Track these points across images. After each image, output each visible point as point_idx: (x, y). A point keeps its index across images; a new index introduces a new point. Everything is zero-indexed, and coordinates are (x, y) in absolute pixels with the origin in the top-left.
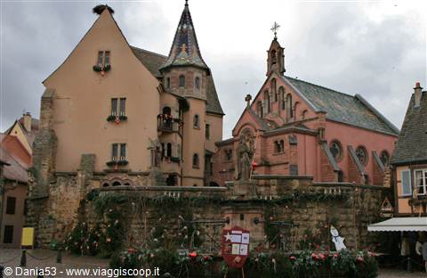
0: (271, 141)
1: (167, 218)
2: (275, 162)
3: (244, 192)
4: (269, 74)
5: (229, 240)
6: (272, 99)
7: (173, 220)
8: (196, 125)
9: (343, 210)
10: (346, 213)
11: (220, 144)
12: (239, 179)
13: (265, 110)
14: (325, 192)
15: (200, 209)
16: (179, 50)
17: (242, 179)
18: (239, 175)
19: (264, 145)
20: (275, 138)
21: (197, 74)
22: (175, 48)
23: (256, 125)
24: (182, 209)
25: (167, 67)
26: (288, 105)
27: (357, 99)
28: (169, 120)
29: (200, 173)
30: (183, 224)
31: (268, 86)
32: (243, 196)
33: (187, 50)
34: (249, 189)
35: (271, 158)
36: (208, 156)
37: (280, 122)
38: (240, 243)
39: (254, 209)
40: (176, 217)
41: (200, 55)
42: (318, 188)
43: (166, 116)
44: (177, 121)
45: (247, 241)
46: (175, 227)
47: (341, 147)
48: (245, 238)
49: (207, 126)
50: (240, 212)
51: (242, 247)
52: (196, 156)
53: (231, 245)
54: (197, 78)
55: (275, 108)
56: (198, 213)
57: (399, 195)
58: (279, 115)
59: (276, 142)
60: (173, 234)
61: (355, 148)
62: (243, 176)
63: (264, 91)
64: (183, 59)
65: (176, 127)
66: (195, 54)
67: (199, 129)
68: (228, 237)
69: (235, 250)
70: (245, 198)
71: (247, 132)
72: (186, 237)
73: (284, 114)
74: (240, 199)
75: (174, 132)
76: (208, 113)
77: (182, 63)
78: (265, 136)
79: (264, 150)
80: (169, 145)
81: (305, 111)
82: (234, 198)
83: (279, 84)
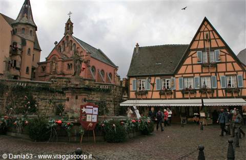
0: (66, 64)
1: (18, 97)
2: (67, 73)
3: (78, 83)
4: (65, 34)
5: (85, 112)
6: (66, 45)
7: (21, 98)
8: (29, 53)
9: (108, 96)
10: (109, 97)
11: (39, 64)
12: (74, 75)
13: (62, 50)
14: (101, 87)
15: (37, 93)
16: (23, 16)
17: (77, 75)
18: (75, 73)
19: (63, 65)
20: (68, 62)
21: (31, 29)
22: (21, 15)
23: (59, 55)
24: (27, 93)
25: (16, 23)
26: (73, 49)
27: (99, 50)
28: (16, 48)
29: (29, 76)
30: (27, 101)
31: (64, 39)
32: (77, 85)
33: (27, 17)
34: (80, 81)
35: (65, 71)
36: (33, 69)
37: (69, 56)
38: (92, 114)
39: (84, 93)
40: (23, 96)
41: (33, 20)
42: (97, 85)
43: (15, 46)
44: (20, 49)
45: (97, 113)
46: (22, 102)
47: (95, 69)
48: (95, 111)
49: (33, 55)
50: (75, 94)
51: (93, 116)
52: (28, 68)
53: (86, 115)
54: (31, 31)
55: (67, 49)
56: (35, 95)
57: (131, 90)
58: (69, 53)
59: (68, 64)
60: (21, 106)
61: (100, 70)
62: (77, 74)
63: (62, 41)
64: (25, 20)
65: (19, 52)
66: (31, 20)
67: (30, 55)
68: (84, 110)
69: (89, 119)
70: (79, 87)
71: (55, 59)
72: (29, 107)
73: (72, 52)
74: (75, 87)
75: (18, 55)
76: (34, 48)
77: (24, 22)
78: (63, 61)
79: (62, 67)
80: (15, 61)
81: (82, 52)
82: (72, 86)
83: (70, 39)
